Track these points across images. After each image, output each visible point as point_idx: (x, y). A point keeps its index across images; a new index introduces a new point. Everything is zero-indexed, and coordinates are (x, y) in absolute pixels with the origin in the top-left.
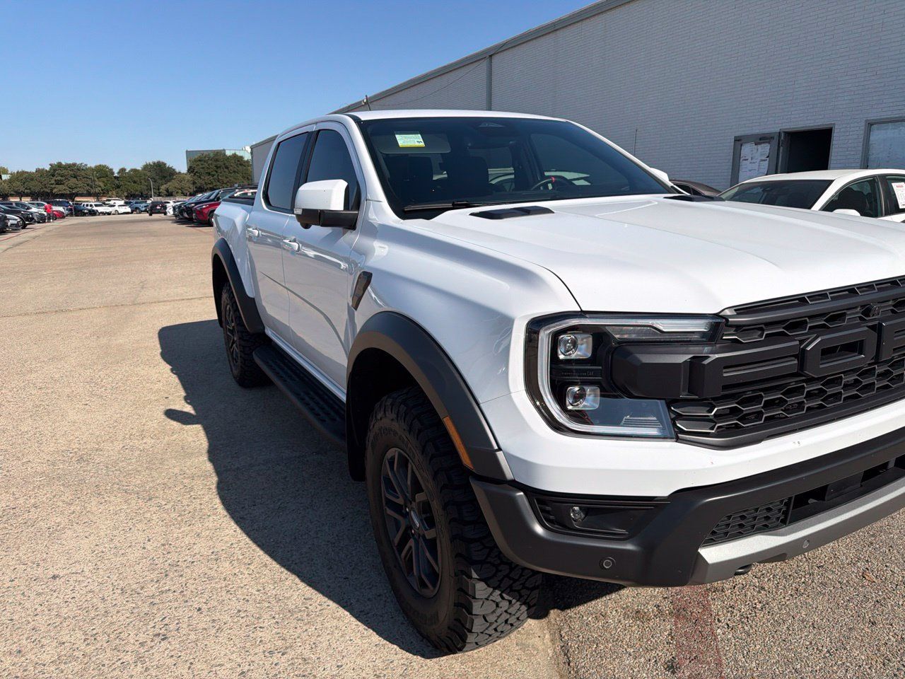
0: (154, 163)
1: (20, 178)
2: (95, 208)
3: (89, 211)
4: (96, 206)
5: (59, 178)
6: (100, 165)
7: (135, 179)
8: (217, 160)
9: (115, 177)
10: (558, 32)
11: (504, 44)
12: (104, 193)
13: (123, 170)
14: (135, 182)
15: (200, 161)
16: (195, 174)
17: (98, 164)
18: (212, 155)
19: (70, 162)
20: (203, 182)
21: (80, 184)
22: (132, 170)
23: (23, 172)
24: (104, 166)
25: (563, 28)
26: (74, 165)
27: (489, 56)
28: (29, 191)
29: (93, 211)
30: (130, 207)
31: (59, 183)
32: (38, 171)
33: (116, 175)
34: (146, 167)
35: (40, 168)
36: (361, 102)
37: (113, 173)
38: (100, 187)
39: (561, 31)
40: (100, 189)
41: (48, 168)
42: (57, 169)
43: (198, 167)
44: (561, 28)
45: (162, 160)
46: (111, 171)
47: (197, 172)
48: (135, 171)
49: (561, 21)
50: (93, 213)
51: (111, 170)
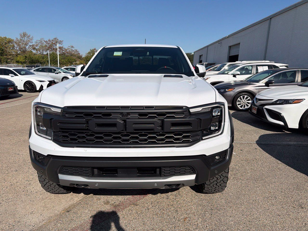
10: (297, 7)
11: (276, 14)
25: (299, 6)
27: (270, 18)
36: (226, 37)
39: (298, 7)
44: (298, 6)
49: (299, 3)
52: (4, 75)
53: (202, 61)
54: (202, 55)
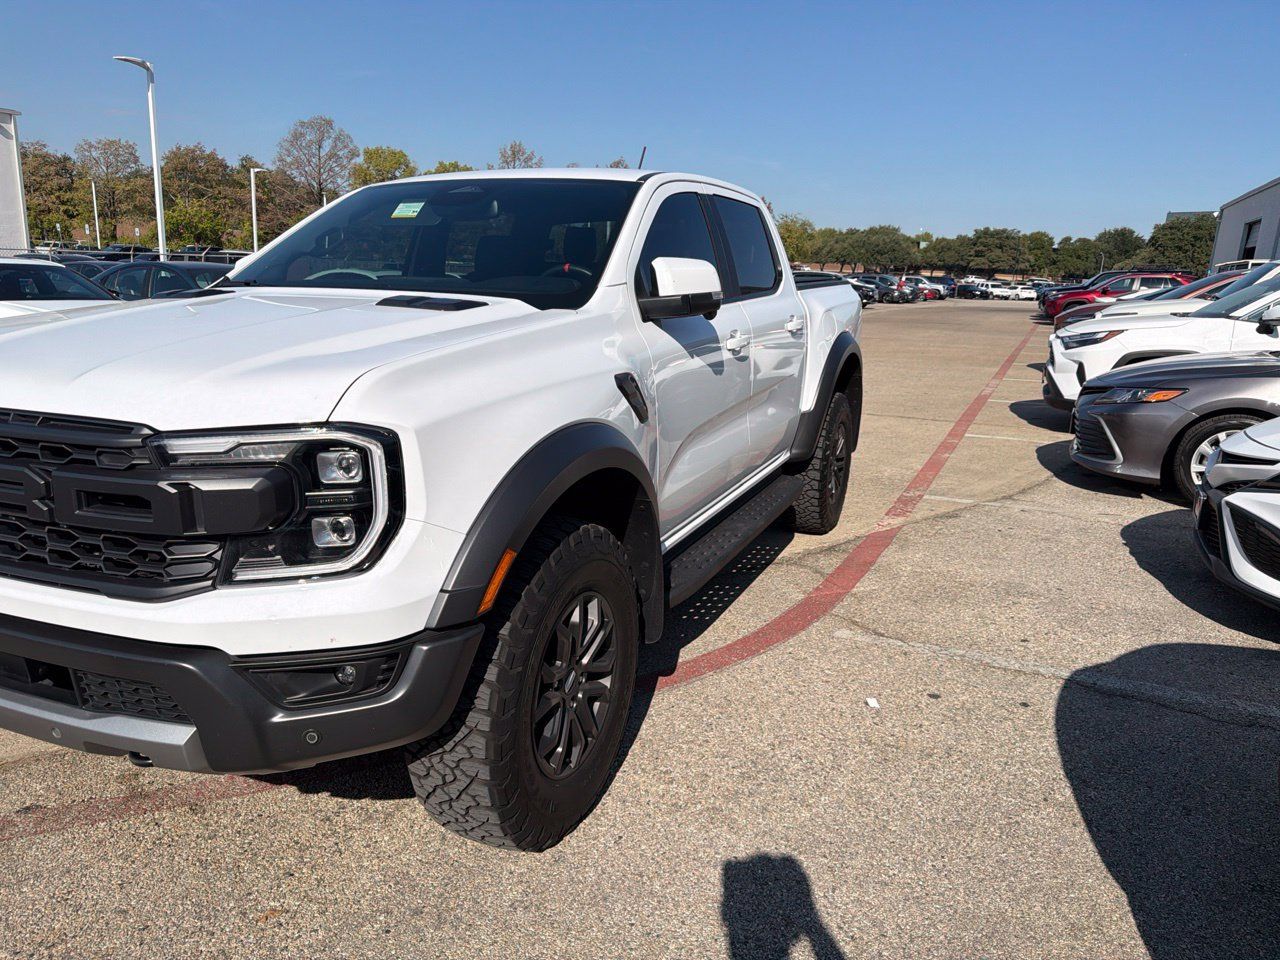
0: (1116, 231)
1: (938, 247)
2: (990, 290)
3: (982, 292)
4: (993, 286)
5: (981, 248)
6: (1038, 233)
7: (1080, 253)
8: (1199, 228)
9: (1054, 250)
12: (1033, 270)
13: (1067, 240)
14: (1079, 257)
15: (1171, 228)
16: (1156, 249)
17: (1036, 231)
18: (1192, 220)
19: (1000, 227)
20: (1166, 261)
21: (1004, 257)
22: (1080, 240)
23: (944, 239)
24: (1044, 235)
26: (1004, 231)
28: (942, 263)
29: (987, 292)
30: (1037, 291)
31: (978, 254)
32: (960, 238)
33: (1056, 246)
34: (1105, 237)
35: (963, 234)
37: (1052, 244)
38: (1029, 261)
40: (1027, 264)
41: (971, 234)
42: (984, 235)
43: (1165, 238)
45: (1129, 226)
46: (1051, 241)
47: (1159, 246)
48: (1084, 241)
50: (985, 296)
51: (1051, 239)
52: (153, 297)
53: (1254, 249)
54: (1260, 221)
